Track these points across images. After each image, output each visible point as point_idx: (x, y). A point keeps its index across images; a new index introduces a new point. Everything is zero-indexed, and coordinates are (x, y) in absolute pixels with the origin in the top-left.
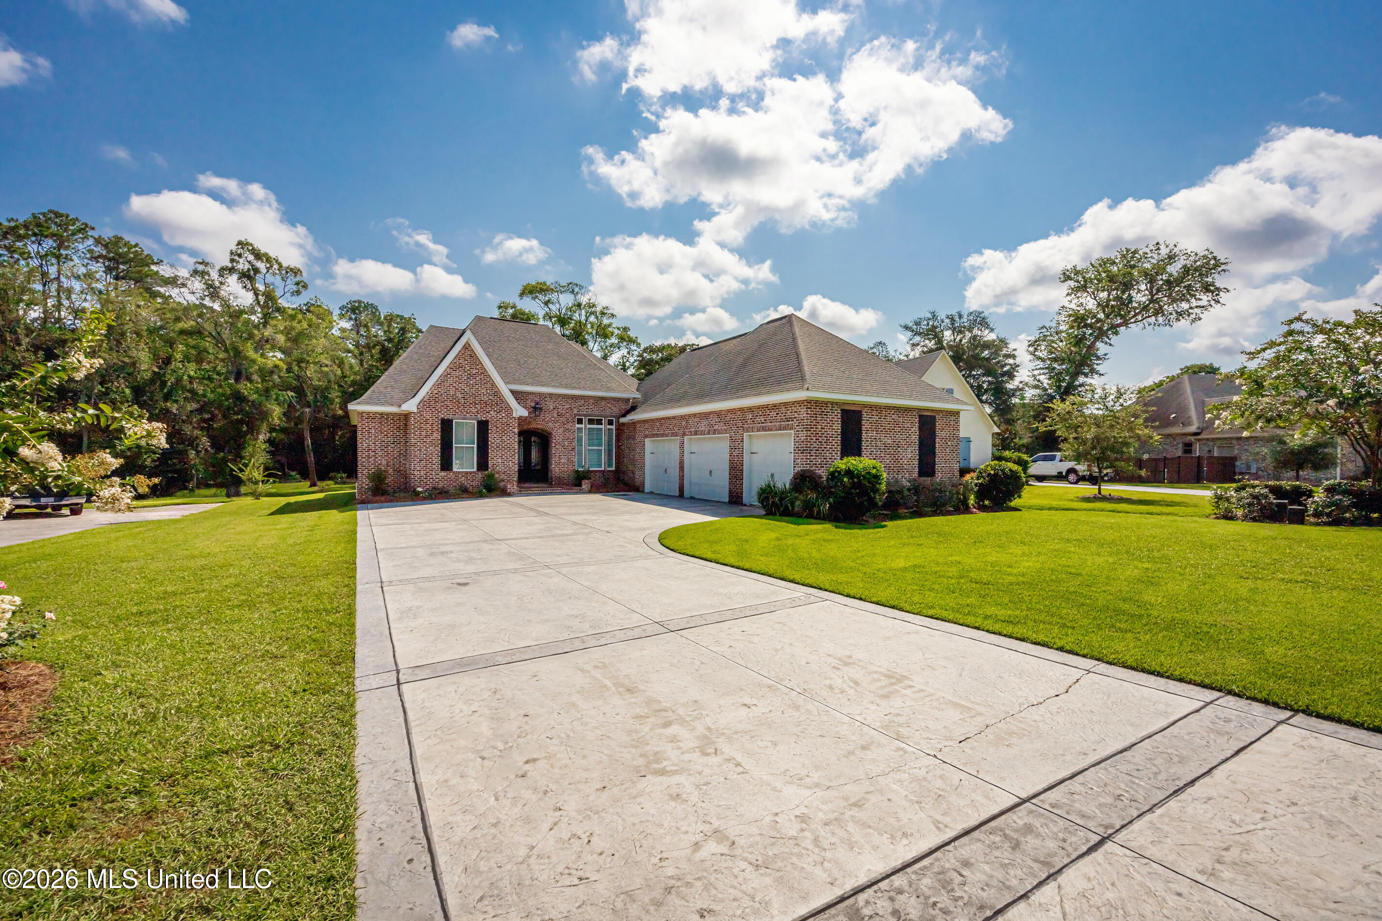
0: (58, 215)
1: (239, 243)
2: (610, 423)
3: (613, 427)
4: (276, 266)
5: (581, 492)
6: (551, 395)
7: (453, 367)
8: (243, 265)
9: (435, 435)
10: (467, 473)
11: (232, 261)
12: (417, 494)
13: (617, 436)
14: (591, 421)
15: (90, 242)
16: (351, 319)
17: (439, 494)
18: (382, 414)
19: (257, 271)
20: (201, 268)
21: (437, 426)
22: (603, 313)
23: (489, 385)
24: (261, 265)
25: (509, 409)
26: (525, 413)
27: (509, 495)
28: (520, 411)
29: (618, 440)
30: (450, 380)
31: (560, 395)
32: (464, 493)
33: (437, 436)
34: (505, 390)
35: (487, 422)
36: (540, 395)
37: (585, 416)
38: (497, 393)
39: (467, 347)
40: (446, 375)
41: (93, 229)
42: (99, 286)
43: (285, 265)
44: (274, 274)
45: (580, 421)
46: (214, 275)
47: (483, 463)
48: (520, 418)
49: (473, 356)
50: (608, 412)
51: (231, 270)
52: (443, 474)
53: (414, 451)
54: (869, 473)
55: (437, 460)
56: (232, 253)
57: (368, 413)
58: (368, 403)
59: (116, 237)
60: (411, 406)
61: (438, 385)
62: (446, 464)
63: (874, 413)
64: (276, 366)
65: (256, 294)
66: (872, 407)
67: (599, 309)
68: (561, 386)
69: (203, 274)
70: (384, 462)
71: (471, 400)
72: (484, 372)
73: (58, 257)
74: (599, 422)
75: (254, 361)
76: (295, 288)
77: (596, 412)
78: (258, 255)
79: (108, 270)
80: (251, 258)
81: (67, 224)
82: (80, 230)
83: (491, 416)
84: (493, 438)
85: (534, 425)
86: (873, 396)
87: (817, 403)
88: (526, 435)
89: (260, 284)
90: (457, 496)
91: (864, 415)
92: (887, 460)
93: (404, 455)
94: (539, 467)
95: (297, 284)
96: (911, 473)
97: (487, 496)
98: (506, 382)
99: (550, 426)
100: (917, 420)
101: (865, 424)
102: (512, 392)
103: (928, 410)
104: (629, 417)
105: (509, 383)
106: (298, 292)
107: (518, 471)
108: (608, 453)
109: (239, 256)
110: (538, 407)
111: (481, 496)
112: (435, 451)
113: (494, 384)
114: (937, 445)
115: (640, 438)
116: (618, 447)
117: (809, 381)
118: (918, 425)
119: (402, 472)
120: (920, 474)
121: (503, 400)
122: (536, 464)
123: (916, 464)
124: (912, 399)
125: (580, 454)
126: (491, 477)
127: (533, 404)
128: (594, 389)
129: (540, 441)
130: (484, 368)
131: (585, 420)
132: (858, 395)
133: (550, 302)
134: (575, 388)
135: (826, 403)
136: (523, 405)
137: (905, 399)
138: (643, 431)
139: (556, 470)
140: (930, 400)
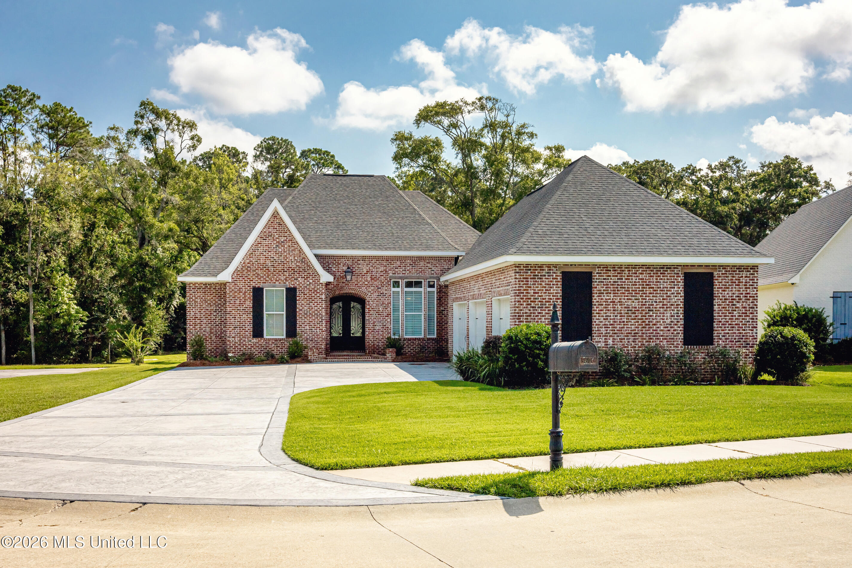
0: (14, 89)
1: (143, 104)
2: (431, 285)
3: (435, 290)
4: (175, 122)
5: (385, 361)
6: (364, 258)
7: (263, 236)
8: (145, 126)
9: (248, 303)
10: (276, 340)
11: (137, 123)
12: (227, 359)
13: (439, 299)
14: (409, 285)
15: (37, 112)
16: (266, 159)
17: (247, 359)
18: (205, 284)
19: (156, 130)
20: (112, 133)
21: (250, 295)
22: (519, 134)
23: (297, 252)
24: (162, 124)
25: (316, 275)
26: (330, 278)
27: (309, 362)
28: (326, 277)
29: (439, 305)
30: (261, 250)
31: (375, 257)
32: (270, 358)
33: (249, 304)
34: (310, 254)
35: (295, 289)
36: (353, 258)
37: (401, 278)
38: (304, 260)
39: (275, 215)
40: (257, 244)
41: (39, 98)
42: (45, 153)
43: (183, 119)
44: (173, 131)
45: (396, 284)
46: (122, 138)
47: (292, 331)
48: (328, 284)
49: (282, 223)
50: (427, 273)
51: (135, 133)
52: (255, 340)
53: (230, 320)
54: (528, 339)
55: (249, 327)
56: (136, 115)
57: (194, 284)
58: (193, 275)
59: (56, 104)
60: (225, 276)
61: (251, 254)
62: (258, 332)
63: (611, 273)
64: (171, 230)
65: (156, 155)
66: (606, 267)
67: (514, 128)
68: (375, 247)
69: (115, 139)
70: (208, 330)
71: (280, 267)
72: (292, 240)
73: (14, 132)
74: (418, 284)
75: (152, 226)
76: (190, 143)
77: (413, 275)
78: (158, 115)
79: (51, 137)
80: (152, 117)
81: (20, 98)
82: (30, 101)
83: (299, 283)
84: (301, 305)
85: (346, 290)
86: (609, 254)
87: (527, 266)
88: (333, 300)
89: (160, 143)
90: (261, 362)
91: (596, 277)
92: (632, 325)
93: (224, 322)
94: (359, 334)
95: (192, 138)
96: (671, 340)
97: (287, 362)
98: (311, 246)
99: (362, 291)
100: (681, 279)
101: (597, 286)
102: (316, 256)
103: (700, 266)
104: (443, 279)
105: (319, 248)
106: (194, 147)
107: (332, 338)
108: (429, 319)
109: (142, 117)
110: (350, 271)
111: (282, 363)
112: (247, 319)
113: (301, 251)
114: (716, 308)
115: (450, 302)
116: (440, 313)
117: (519, 245)
118: (681, 284)
119: (222, 338)
120: (687, 341)
121: (309, 266)
122: (355, 329)
123: (680, 329)
124: (669, 255)
125: (396, 321)
126: (296, 344)
127: (345, 268)
128: (410, 249)
129: (359, 306)
130: (291, 235)
131: (402, 283)
132: (585, 254)
133: (455, 126)
134: (390, 249)
135: (541, 266)
136: (328, 270)
137: (660, 254)
138: (452, 294)
139: (370, 338)
140: (702, 254)
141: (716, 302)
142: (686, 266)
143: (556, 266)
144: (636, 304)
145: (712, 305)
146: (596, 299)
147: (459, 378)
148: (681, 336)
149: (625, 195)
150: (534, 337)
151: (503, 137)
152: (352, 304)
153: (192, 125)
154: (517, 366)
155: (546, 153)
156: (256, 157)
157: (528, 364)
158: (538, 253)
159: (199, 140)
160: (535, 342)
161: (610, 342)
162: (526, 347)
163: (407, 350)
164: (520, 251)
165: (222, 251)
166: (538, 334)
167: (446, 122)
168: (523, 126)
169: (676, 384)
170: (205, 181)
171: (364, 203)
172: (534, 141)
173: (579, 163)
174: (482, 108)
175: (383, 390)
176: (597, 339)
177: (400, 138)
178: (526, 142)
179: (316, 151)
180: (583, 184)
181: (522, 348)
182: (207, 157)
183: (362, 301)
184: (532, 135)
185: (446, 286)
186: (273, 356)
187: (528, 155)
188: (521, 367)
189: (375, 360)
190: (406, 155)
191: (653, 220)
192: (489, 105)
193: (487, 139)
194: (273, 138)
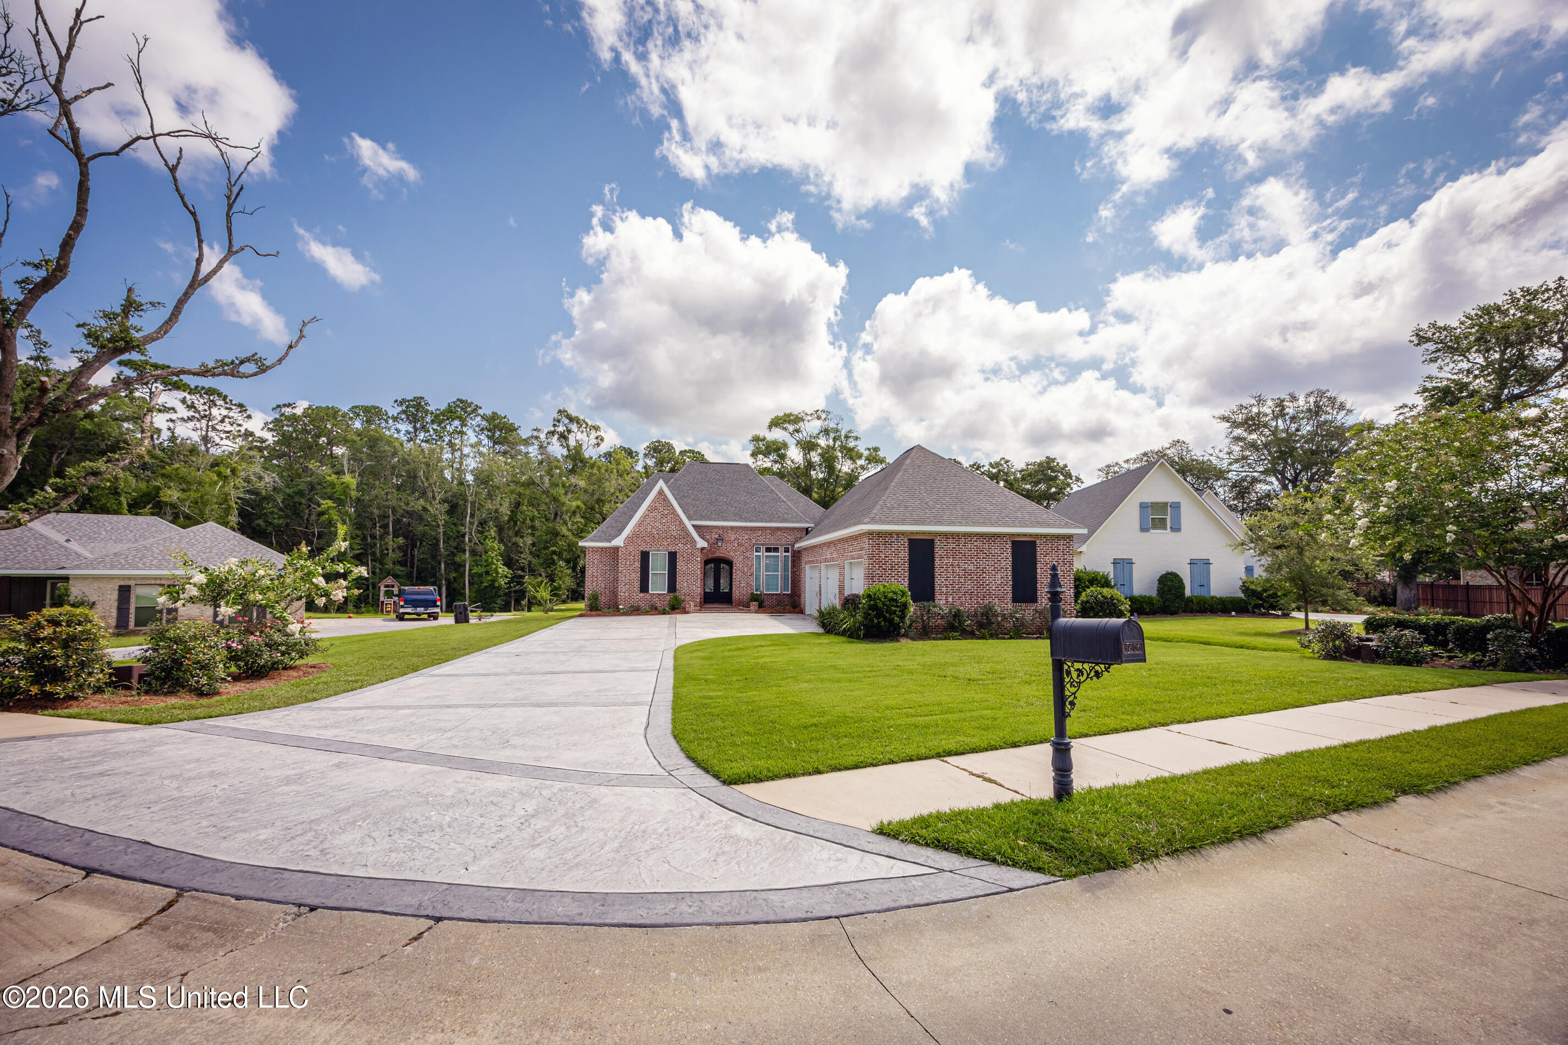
1: (560, 411)
2: (787, 550)
3: (789, 554)
4: (584, 425)
5: (749, 612)
6: (732, 528)
7: (651, 509)
8: (561, 429)
9: (636, 564)
10: (659, 595)
11: (554, 426)
12: (618, 610)
13: (793, 562)
14: (768, 550)
15: (479, 419)
17: (635, 611)
18: (602, 548)
19: (569, 431)
20: (535, 433)
21: (638, 557)
22: (847, 437)
23: (678, 523)
24: (574, 427)
25: (694, 542)
26: (705, 544)
27: (687, 613)
28: (701, 543)
29: (793, 566)
30: (648, 520)
31: (741, 527)
32: (654, 610)
33: (638, 564)
34: (688, 524)
35: (675, 553)
36: (723, 528)
37: (762, 545)
38: (684, 529)
39: (661, 492)
40: (645, 516)
41: (481, 408)
42: (484, 450)
43: (590, 423)
44: (582, 432)
45: (758, 550)
46: (543, 436)
47: (672, 587)
48: (703, 549)
49: (666, 499)
50: (784, 541)
51: (553, 433)
52: (642, 595)
53: (621, 577)
54: (886, 597)
55: (637, 584)
56: (554, 420)
57: (593, 548)
58: (592, 540)
59: (494, 413)
60: (619, 542)
61: (640, 524)
62: (644, 588)
63: (950, 540)
64: (578, 508)
65: (569, 450)
66: (946, 535)
68: (741, 520)
69: (537, 438)
70: (603, 586)
71: (664, 535)
72: (674, 512)
74: (776, 550)
75: (563, 504)
76: (595, 441)
77: (772, 542)
78: (571, 419)
79: (489, 438)
80: (567, 421)
82: (473, 411)
83: (679, 547)
84: (681, 566)
85: (718, 554)
86: (949, 525)
87: (879, 534)
88: (707, 562)
89: (572, 442)
90: (647, 613)
91: (937, 543)
92: (969, 586)
93: (616, 580)
94: (727, 590)
95: (597, 438)
96: (1001, 599)
97: (669, 613)
98: (690, 518)
99: (731, 555)
100: (1009, 545)
101: (939, 551)
102: (694, 526)
103: (1025, 535)
104: (797, 546)
105: (696, 520)
106: (598, 445)
107: (705, 593)
108: (785, 578)
109: (559, 421)
110: (720, 539)
111: (664, 614)
112: (636, 576)
113: (681, 522)
114: (1039, 571)
115: (803, 564)
116: (793, 573)
117: (872, 515)
118: (1009, 550)
119: (614, 593)
120: (1015, 600)
121: (688, 534)
122: (724, 587)
123: (1009, 589)
124: (1000, 526)
125: (758, 578)
126: (676, 598)
127: (717, 536)
128: (770, 521)
129: (727, 567)
130: (673, 509)
131: (763, 549)
132: (929, 524)
133: (798, 431)
134: (753, 521)
135: (891, 534)
136: (703, 538)
137: (992, 525)
138: (805, 558)
139: (736, 594)
140: (1027, 526)
141: (1038, 566)
142: (1013, 535)
143: (903, 533)
144: (971, 567)
145: (1036, 569)
146: (937, 562)
147: (821, 630)
148: (1010, 595)
149: (955, 476)
150: (890, 595)
151: (835, 440)
152: (722, 565)
153: (597, 428)
154: (876, 621)
155: (866, 453)
156: (645, 455)
157: (885, 619)
158: (889, 523)
159: (602, 440)
160: (892, 600)
161: (950, 599)
162: (884, 604)
163: (766, 603)
164: (873, 521)
165: (616, 522)
166: (895, 593)
167: (791, 428)
168: (850, 432)
169: (1011, 638)
170: (606, 471)
171: (732, 485)
172: (858, 442)
173: (915, 450)
174: (819, 418)
175: (758, 644)
176: (939, 597)
177: (756, 439)
178: (851, 444)
179: (690, 451)
180: (919, 467)
181: (880, 605)
182: (608, 455)
183: (730, 563)
184: (857, 438)
185: (799, 552)
186: (656, 609)
187: (854, 454)
188: (879, 622)
189: (741, 611)
190: (761, 453)
191: (981, 497)
192: (823, 416)
193: (822, 442)
194: (659, 442)
